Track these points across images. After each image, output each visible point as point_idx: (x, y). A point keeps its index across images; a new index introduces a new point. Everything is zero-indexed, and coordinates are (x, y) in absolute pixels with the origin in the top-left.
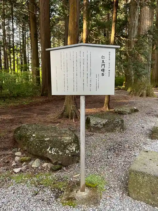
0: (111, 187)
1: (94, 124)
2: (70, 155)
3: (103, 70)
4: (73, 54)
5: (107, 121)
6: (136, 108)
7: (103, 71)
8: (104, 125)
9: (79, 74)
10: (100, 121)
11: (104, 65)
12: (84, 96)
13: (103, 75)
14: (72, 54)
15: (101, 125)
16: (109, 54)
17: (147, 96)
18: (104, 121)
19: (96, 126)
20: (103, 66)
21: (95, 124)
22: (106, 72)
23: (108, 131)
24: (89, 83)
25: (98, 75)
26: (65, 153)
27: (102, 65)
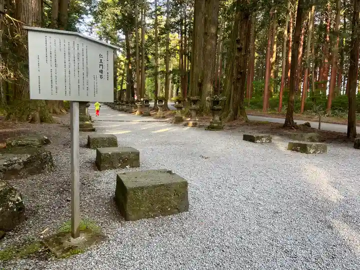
0: (102, 223)
1: (4, 165)
2: (15, 210)
3: (101, 71)
4: (64, 44)
5: (29, 156)
6: (47, 138)
7: (102, 73)
8: (25, 163)
9: (72, 73)
10: (16, 158)
11: (102, 65)
12: (78, 103)
13: (101, 77)
14: (62, 43)
15: (19, 164)
16: (108, 54)
17: (42, 121)
18: (25, 157)
19: (10, 168)
20: (101, 67)
21: (6, 165)
22: (105, 74)
23: (32, 173)
24: (86, 86)
25: (95, 77)
26: (7, 206)
27: (100, 65)
